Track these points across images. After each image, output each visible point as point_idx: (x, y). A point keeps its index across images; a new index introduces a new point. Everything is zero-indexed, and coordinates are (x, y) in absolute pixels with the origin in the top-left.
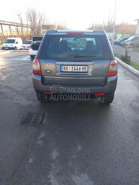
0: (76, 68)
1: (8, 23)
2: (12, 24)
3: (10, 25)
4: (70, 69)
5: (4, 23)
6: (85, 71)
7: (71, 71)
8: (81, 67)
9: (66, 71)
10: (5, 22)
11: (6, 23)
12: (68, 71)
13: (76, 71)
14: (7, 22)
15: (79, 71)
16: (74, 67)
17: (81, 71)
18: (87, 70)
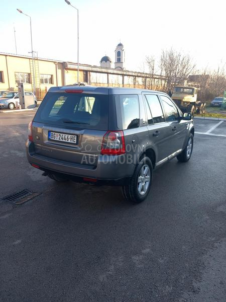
0: (63, 137)
1: (133, 74)
2: (139, 75)
3: (135, 76)
4: (57, 137)
5: (127, 73)
6: (73, 142)
7: (58, 140)
8: (70, 136)
9: (53, 139)
10: (128, 71)
11: (131, 74)
12: (55, 139)
13: (64, 140)
14: (132, 72)
15: (66, 141)
16: (61, 134)
17: (69, 141)
18: (75, 140)
